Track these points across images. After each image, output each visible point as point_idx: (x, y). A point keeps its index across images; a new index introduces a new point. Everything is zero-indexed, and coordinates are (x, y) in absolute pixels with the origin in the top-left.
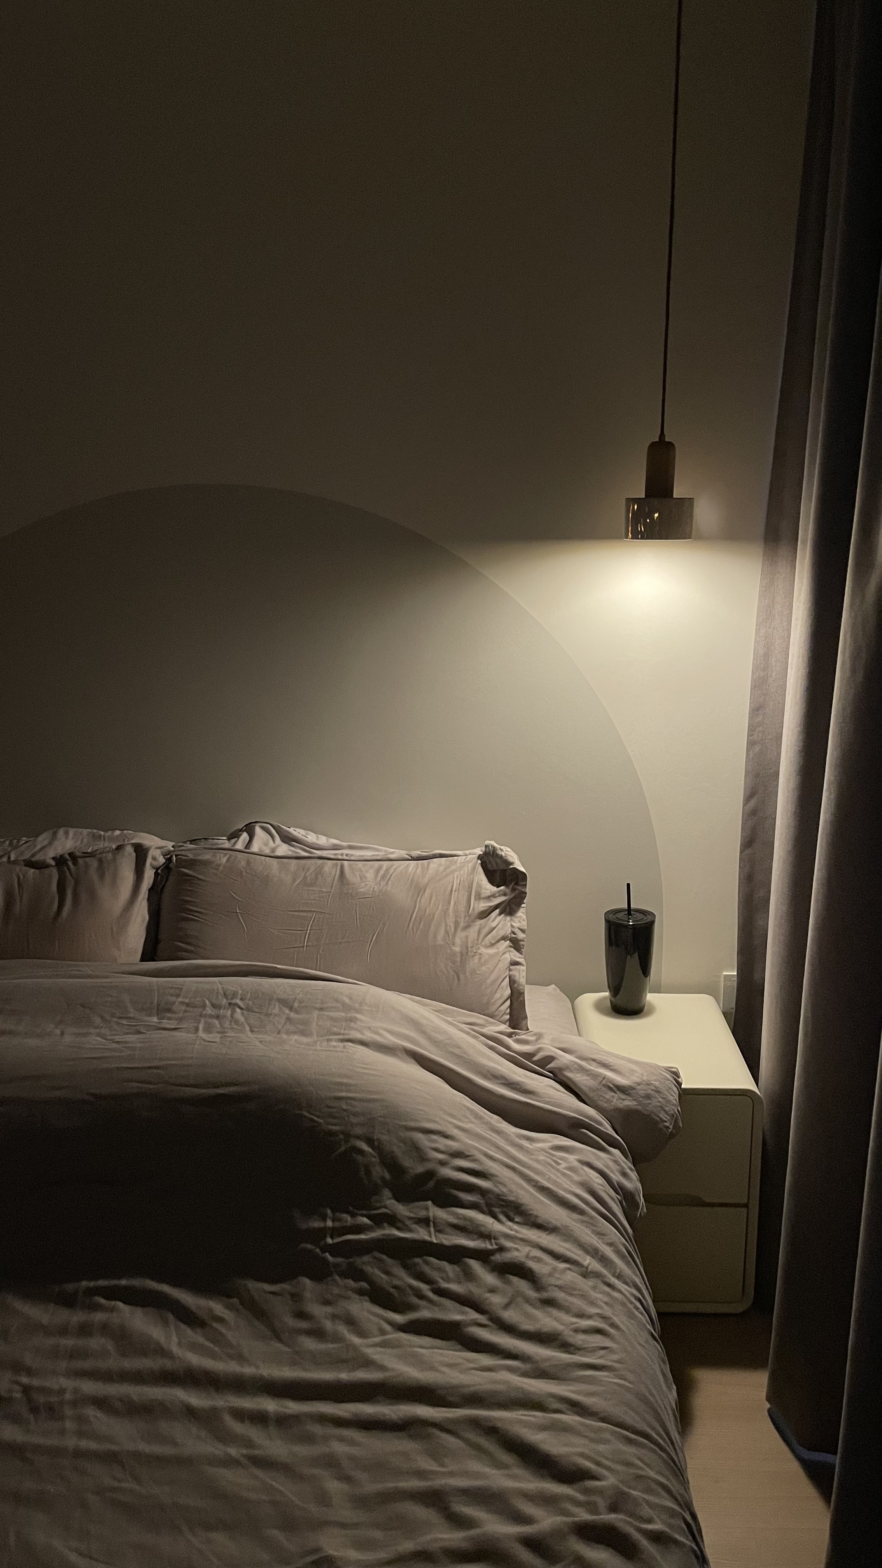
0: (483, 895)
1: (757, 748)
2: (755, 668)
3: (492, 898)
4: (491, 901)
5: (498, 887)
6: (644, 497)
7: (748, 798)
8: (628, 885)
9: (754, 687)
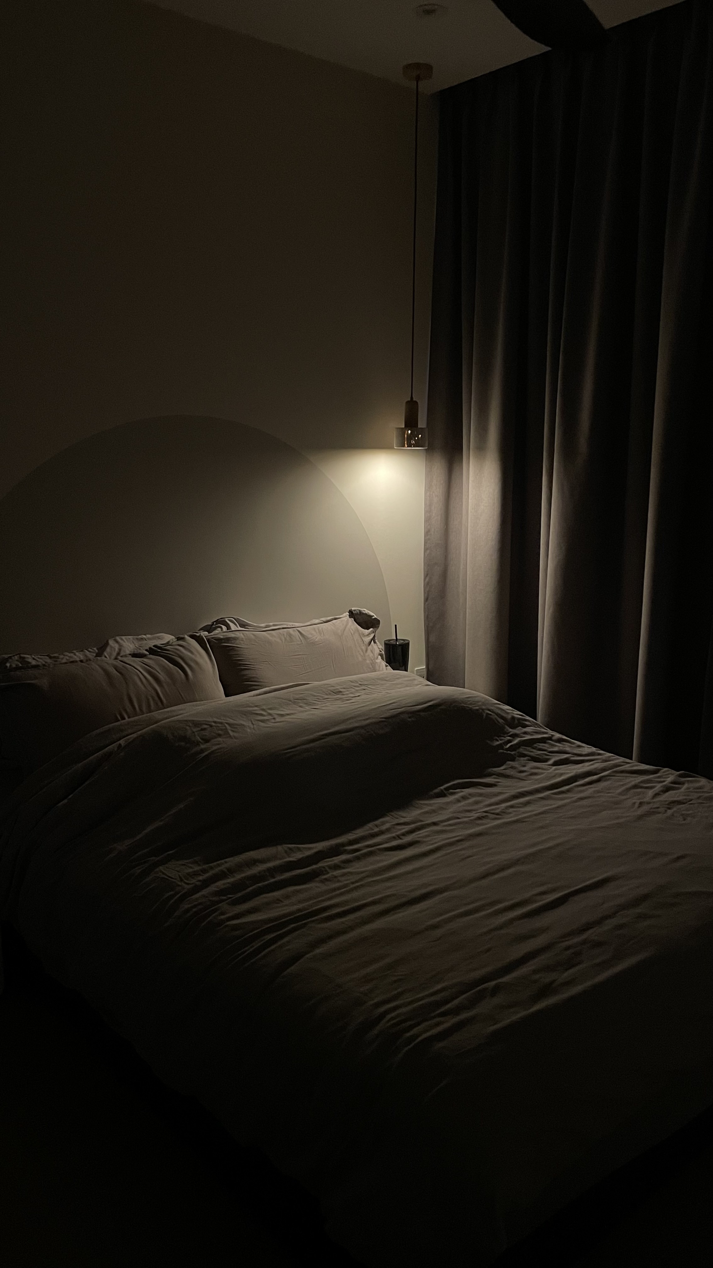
0: (365, 635)
1: (428, 551)
2: (426, 512)
3: (369, 635)
4: (369, 636)
5: (368, 629)
6: (404, 427)
7: (426, 576)
8: (396, 626)
9: (426, 521)
